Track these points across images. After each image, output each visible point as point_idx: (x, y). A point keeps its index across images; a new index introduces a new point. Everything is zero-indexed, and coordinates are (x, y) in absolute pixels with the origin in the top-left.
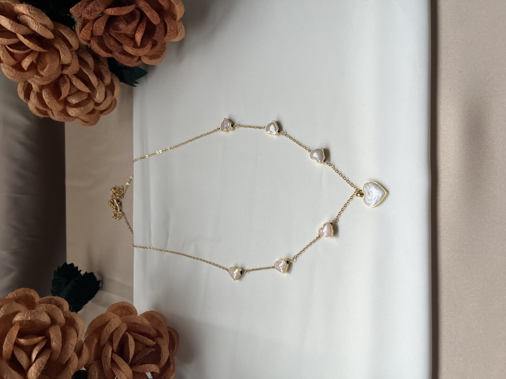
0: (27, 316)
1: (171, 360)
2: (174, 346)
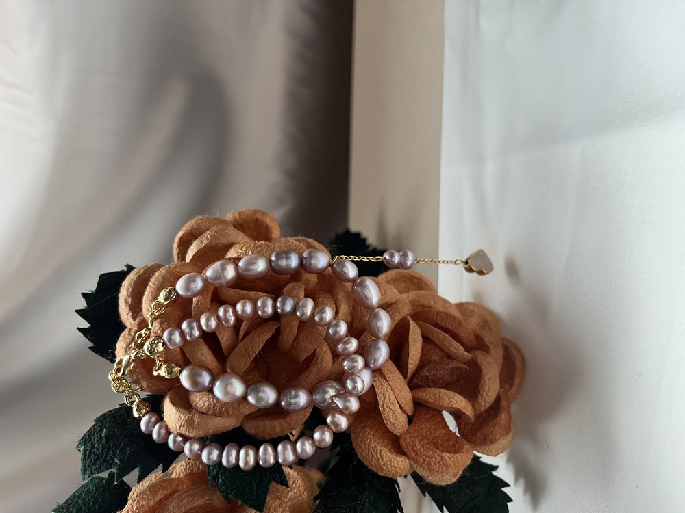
1: (504, 403)
2: (513, 378)
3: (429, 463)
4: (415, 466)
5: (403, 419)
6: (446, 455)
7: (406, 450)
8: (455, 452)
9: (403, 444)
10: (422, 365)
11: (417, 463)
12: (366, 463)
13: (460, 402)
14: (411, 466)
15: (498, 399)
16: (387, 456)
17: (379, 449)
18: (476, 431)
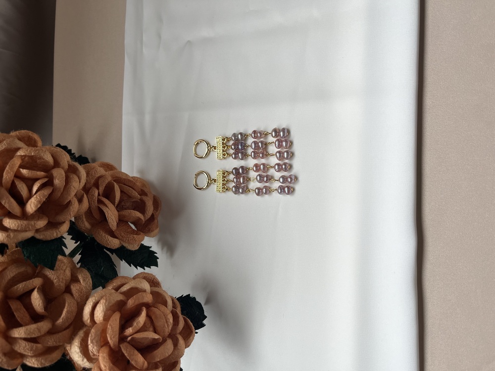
0: (30, 152)
3: (128, 240)
4: (122, 242)
5: (115, 224)
6: (135, 236)
7: (117, 236)
8: (139, 235)
9: (116, 234)
10: (120, 202)
12: (101, 243)
13: (138, 214)
14: (120, 243)
15: (153, 215)
16: (111, 238)
17: (107, 236)
18: (145, 227)
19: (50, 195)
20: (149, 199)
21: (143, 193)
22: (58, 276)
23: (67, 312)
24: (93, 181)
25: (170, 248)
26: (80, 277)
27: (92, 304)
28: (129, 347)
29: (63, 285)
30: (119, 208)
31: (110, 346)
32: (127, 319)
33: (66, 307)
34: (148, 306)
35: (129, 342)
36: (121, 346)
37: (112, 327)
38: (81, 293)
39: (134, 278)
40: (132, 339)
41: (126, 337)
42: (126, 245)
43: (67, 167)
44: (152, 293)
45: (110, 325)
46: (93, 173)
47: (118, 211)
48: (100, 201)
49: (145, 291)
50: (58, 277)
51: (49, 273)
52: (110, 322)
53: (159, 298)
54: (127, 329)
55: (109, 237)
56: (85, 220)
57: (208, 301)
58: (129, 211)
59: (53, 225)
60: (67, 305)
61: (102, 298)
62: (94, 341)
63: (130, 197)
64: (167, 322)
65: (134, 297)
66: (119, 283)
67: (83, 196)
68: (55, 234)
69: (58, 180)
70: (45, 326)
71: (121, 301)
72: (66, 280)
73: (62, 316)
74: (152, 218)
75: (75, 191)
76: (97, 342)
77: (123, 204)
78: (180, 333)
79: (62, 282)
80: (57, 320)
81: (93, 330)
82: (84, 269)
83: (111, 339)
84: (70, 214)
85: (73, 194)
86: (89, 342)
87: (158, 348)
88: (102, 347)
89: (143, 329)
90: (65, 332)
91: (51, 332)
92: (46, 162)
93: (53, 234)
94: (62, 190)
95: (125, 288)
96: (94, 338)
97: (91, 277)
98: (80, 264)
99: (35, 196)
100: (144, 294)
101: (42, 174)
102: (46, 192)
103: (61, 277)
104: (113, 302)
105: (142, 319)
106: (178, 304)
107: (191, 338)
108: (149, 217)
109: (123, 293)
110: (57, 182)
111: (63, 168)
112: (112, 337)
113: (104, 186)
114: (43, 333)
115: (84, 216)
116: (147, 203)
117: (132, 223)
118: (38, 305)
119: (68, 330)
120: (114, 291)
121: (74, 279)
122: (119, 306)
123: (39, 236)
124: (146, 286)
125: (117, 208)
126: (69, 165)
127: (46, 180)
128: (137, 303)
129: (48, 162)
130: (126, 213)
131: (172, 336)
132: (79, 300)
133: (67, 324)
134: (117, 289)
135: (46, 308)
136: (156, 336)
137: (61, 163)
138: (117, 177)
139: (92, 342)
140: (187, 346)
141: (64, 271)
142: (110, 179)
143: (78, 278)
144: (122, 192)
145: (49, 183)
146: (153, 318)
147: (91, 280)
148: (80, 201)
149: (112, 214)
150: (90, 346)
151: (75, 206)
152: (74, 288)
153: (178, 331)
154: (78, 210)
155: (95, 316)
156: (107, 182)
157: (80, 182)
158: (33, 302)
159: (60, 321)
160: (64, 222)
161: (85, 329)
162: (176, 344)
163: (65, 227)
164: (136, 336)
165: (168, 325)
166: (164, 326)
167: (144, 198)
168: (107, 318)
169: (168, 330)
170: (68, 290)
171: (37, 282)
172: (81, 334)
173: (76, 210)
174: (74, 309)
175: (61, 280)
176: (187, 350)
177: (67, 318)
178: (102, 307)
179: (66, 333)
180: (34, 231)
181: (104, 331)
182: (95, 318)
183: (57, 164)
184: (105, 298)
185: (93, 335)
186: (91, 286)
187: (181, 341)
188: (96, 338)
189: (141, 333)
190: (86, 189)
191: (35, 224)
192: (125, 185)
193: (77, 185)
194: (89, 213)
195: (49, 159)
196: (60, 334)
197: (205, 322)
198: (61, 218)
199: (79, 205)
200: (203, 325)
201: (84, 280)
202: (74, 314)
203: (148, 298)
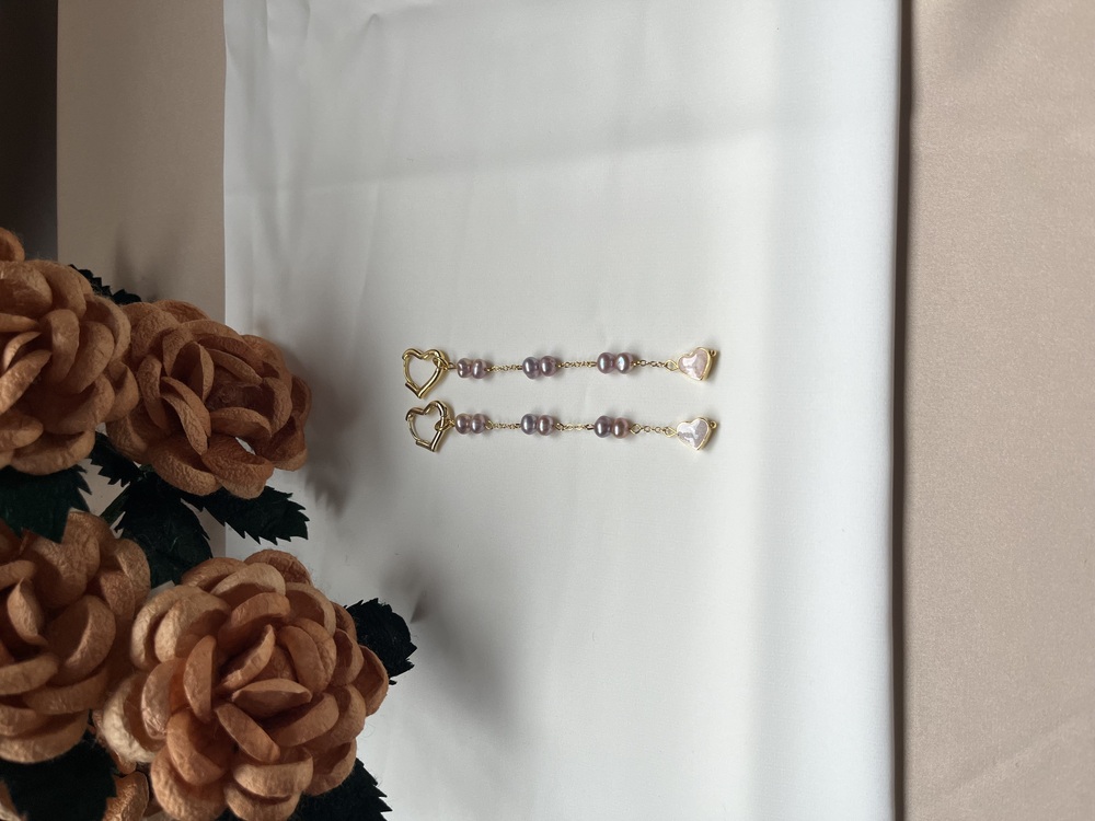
3: (235, 476)
4: (221, 481)
5: (203, 439)
6: (251, 466)
7: (209, 466)
8: (259, 464)
9: (206, 463)
10: (214, 389)
11: (223, 477)
12: (171, 482)
13: (257, 417)
14: (217, 482)
15: (291, 421)
16: (193, 472)
17: (184, 466)
18: (274, 448)
19: (45, 370)
20: (282, 383)
21: (268, 371)
22: (69, 556)
23: (93, 635)
24: (148, 343)
25: (334, 495)
26: (122, 560)
27: (148, 619)
28: (236, 712)
29: (81, 579)
30: (213, 402)
31: (191, 712)
32: (232, 653)
33: (89, 626)
34: (279, 623)
35: (235, 704)
36: (217, 711)
37: (195, 671)
38: (125, 594)
39: (250, 561)
40: (244, 696)
41: (229, 693)
42: (229, 487)
43: (83, 307)
44: (290, 595)
45: (191, 665)
46: (149, 322)
47: (210, 411)
48: (166, 388)
49: (273, 591)
50: (69, 559)
51: (49, 550)
52: (190, 660)
53: (306, 605)
54: (231, 673)
55: (189, 468)
56: (130, 429)
57: (419, 614)
58: (235, 409)
59: (55, 439)
60: (90, 621)
61: (171, 605)
62: (155, 702)
63: (236, 378)
64: (322, 657)
65: (247, 602)
66: (214, 574)
67: (123, 375)
68: (60, 461)
69: (62, 334)
70: (41, 668)
71: (216, 612)
72: (88, 566)
73: (81, 647)
74: (291, 426)
75: (105, 362)
76: (161, 703)
77: (221, 393)
78: (355, 683)
79: (79, 570)
80: (69, 655)
81: (152, 678)
82: (131, 542)
83: (193, 696)
84: (94, 414)
85: (99, 367)
86: (144, 704)
87: (303, 715)
88: (173, 714)
89: (268, 673)
90: (88, 681)
91: (54, 683)
92: (35, 293)
93: (56, 461)
94: (73, 358)
95: (225, 586)
96: (156, 694)
97: (148, 559)
98: (120, 531)
99: (9, 372)
100: (270, 597)
101: (25, 320)
102: (35, 362)
103: (77, 557)
104: (197, 615)
105: (265, 650)
106: (349, 620)
107: (380, 692)
108: (283, 424)
109: (224, 596)
110: (59, 340)
111: (74, 309)
112: (196, 692)
113: (176, 352)
114: (35, 684)
115: (129, 422)
116: (277, 392)
117: (244, 439)
118: (22, 621)
119: (94, 679)
120: (199, 591)
121: (108, 564)
122: (214, 624)
123: (23, 466)
124: (276, 580)
125: (207, 403)
126: (89, 304)
127: (34, 335)
128: (253, 615)
129: (40, 296)
130: (229, 413)
131: (337, 689)
132: (120, 611)
133: (93, 665)
134: (209, 587)
135: (43, 629)
136: (299, 689)
137: (70, 297)
138: (205, 334)
139: (150, 704)
140: (371, 710)
141: (84, 546)
142: (189, 338)
143: (117, 560)
144: (217, 367)
145: (41, 342)
146: (291, 649)
147: (147, 565)
148: (118, 385)
149: (194, 416)
150: (145, 714)
151: (106, 397)
152: (108, 584)
153: (350, 679)
154: (114, 407)
155: (157, 646)
156: (181, 344)
157: (116, 342)
158: (11, 616)
159: (77, 656)
160: (81, 433)
161: (134, 677)
162: (344, 706)
163: (84, 445)
164: (250, 688)
165: (326, 665)
166: (317, 667)
167: (270, 381)
168: (183, 651)
169: (325, 675)
170: (93, 588)
171: (21, 569)
172: (126, 687)
173: (109, 406)
174: (110, 629)
175: (76, 565)
176: (369, 720)
177: (92, 651)
178: (171, 628)
179: (92, 685)
180: (11, 454)
181: (177, 680)
182: (158, 652)
183: (59, 300)
184: (178, 605)
185: (152, 687)
186: (148, 578)
187: (357, 700)
188: (160, 695)
189: (264, 682)
190: (133, 360)
191: (11, 436)
192: (225, 351)
193: (108, 349)
194: (141, 413)
195: (41, 288)
196: (77, 687)
197: (411, 659)
198: (73, 424)
199: (116, 393)
200: (409, 666)
201: (131, 566)
202: (110, 643)
203: (280, 606)
